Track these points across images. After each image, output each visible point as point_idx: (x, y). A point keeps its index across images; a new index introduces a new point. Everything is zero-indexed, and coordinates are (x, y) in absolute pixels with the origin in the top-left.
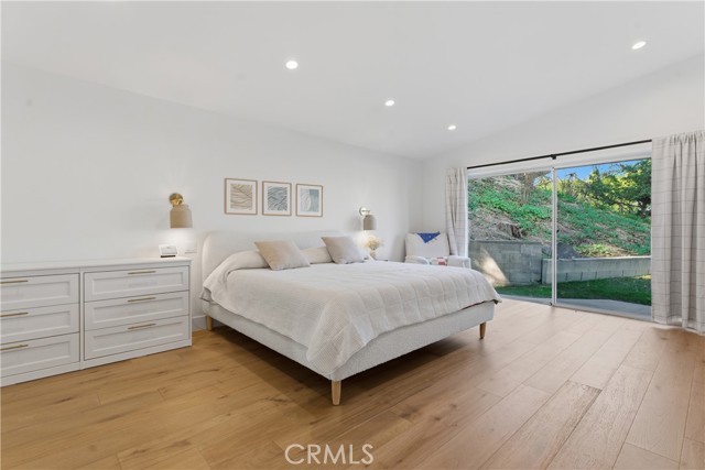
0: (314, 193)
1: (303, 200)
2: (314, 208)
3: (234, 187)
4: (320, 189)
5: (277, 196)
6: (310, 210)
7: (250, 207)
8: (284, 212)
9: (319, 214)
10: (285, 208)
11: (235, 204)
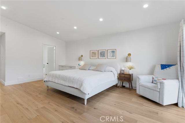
0: (113, 52)
1: (110, 54)
2: (113, 56)
3: (92, 52)
4: (115, 50)
5: (102, 54)
6: (112, 57)
7: (96, 57)
8: (104, 58)
9: (115, 58)
10: (104, 57)
11: (92, 56)
